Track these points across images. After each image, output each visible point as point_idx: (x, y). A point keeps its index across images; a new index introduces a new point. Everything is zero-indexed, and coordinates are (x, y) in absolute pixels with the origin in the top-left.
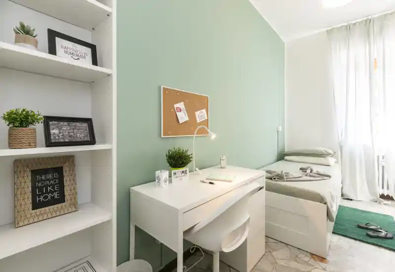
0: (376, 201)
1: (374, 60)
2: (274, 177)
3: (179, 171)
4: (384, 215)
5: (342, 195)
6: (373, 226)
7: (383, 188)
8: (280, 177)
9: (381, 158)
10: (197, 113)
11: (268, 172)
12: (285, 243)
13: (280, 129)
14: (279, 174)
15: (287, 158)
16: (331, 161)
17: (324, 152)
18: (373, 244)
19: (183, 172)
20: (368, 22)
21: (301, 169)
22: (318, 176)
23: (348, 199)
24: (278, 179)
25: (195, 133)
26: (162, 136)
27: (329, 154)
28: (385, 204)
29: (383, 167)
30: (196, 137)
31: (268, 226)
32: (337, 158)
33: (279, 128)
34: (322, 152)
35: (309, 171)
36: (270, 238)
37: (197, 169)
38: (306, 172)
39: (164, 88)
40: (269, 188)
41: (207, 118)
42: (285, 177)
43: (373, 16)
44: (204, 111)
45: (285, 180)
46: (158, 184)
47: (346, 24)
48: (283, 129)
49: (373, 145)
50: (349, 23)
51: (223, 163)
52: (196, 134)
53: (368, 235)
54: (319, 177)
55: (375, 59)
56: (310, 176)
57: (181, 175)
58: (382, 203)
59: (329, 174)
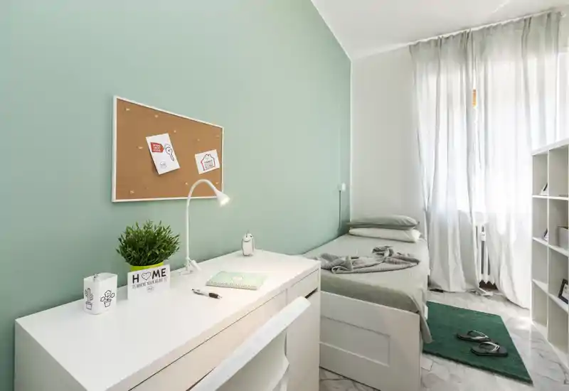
0: (475, 292)
1: (473, 92)
2: (334, 266)
3: (146, 272)
4: (489, 315)
5: (429, 284)
6: (479, 335)
7: (482, 272)
8: (344, 267)
9: (480, 230)
10: (199, 157)
11: (325, 257)
12: (351, 380)
13: (344, 187)
14: (343, 262)
15: (352, 231)
16: (415, 234)
17: (405, 222)
18: (483, 368)
19: (155, 274)
20: (465, 37)
21: (375, 250)
22: (401, 261)
23: (437, 290)
24: (341, 269)
25: (191, 192)
26: (115, 200)
27: (412, 226)
28: (486, 296)
29: (483, 242)
30: (191, 200)
31: (324, 352)
32: (422, 231)
33: (341, 186)
34: (403, 222)
35: (387, 254)
36: (326, 370)
37: (194, 262)
38: (383, 255)
39: (119, 100)
40: (326, 286)
41: (218, 166)
42: (353, 267)
43: (473, 29)
44: (214, 153)
45: (353, 271)
46: (89, 306)
47: (436, 38)
48: (348, 188)
49: (471, 212)
50: (441, 36)
51: (247, 247)
52: (193, 195)
53: (473, 352)
54: (403, 263)
55: (475, 91)
56: (390, 262)
57: (151, 279)
58: (483, 295)
59: (416, 258)
